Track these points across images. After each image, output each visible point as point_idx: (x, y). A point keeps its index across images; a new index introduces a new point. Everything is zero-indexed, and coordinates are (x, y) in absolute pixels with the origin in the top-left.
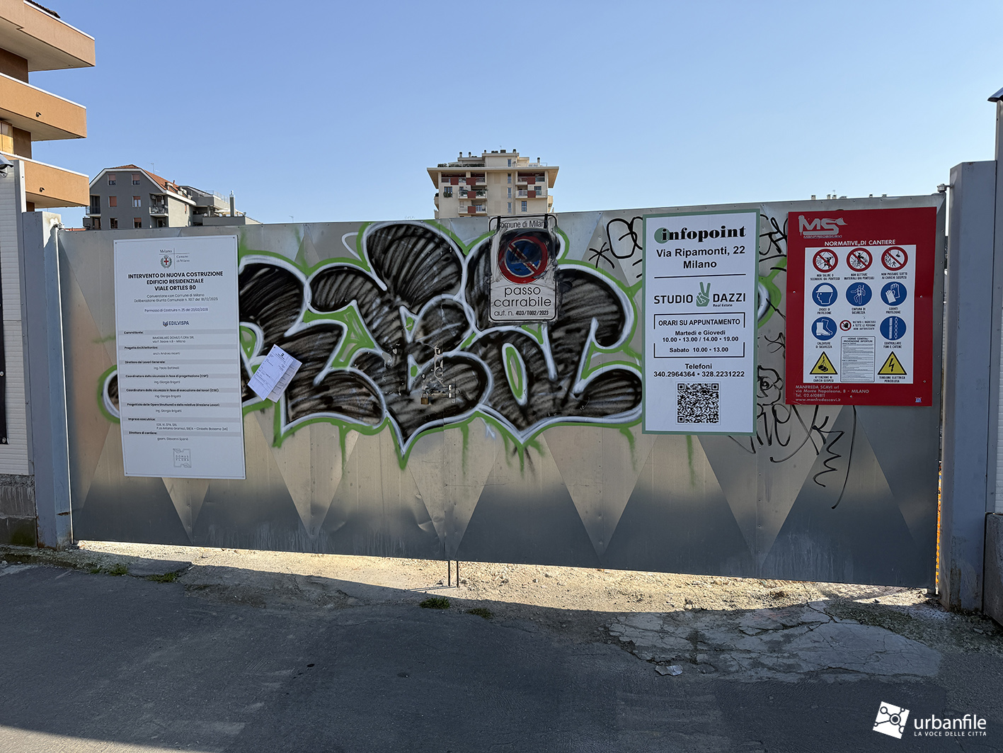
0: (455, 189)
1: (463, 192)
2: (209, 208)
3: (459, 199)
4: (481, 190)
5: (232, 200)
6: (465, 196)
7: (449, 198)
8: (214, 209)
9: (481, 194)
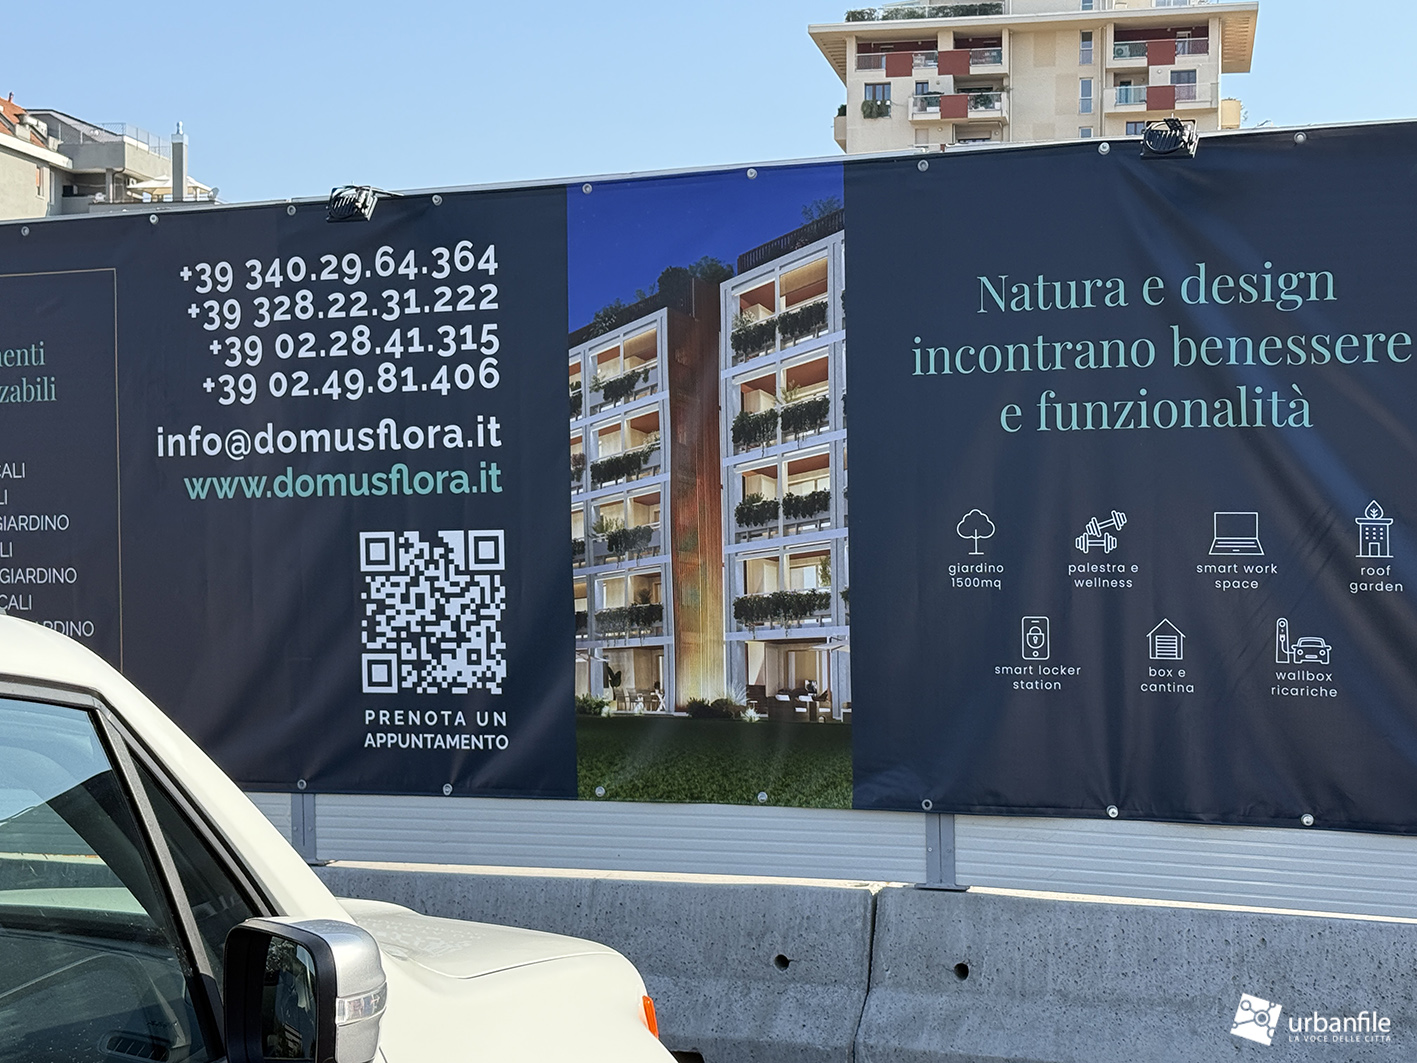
0: (902, 89)
1: (926, 97)
2: (109, 178)
3: (914, 123)
4: (985, 91)
5: (178, 149)
6: (934, 113)
7: (881, 121)
8: (127, 178)
9: (987, 102)
